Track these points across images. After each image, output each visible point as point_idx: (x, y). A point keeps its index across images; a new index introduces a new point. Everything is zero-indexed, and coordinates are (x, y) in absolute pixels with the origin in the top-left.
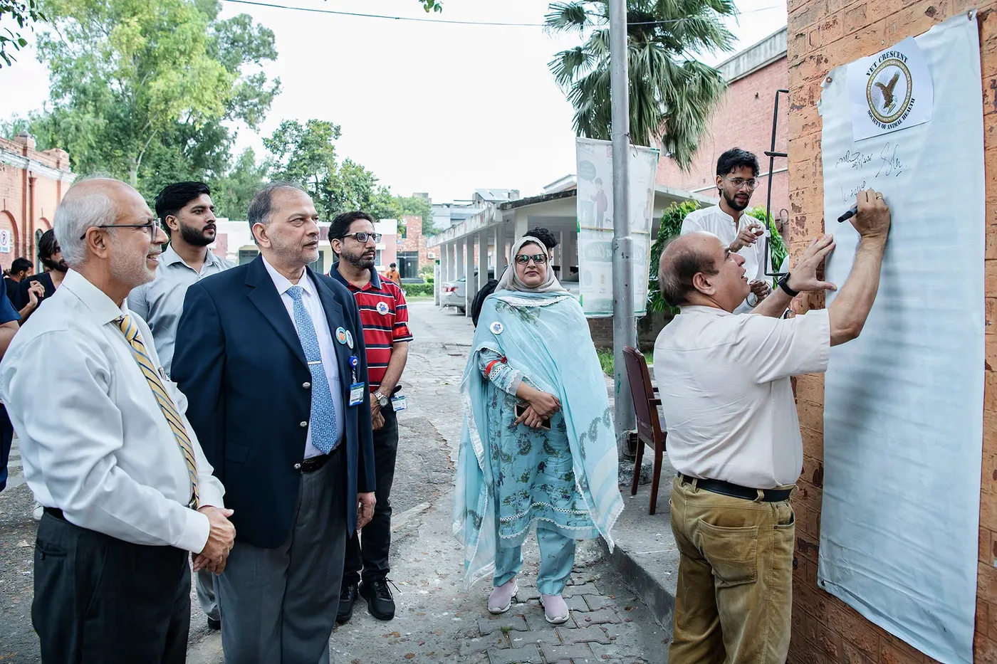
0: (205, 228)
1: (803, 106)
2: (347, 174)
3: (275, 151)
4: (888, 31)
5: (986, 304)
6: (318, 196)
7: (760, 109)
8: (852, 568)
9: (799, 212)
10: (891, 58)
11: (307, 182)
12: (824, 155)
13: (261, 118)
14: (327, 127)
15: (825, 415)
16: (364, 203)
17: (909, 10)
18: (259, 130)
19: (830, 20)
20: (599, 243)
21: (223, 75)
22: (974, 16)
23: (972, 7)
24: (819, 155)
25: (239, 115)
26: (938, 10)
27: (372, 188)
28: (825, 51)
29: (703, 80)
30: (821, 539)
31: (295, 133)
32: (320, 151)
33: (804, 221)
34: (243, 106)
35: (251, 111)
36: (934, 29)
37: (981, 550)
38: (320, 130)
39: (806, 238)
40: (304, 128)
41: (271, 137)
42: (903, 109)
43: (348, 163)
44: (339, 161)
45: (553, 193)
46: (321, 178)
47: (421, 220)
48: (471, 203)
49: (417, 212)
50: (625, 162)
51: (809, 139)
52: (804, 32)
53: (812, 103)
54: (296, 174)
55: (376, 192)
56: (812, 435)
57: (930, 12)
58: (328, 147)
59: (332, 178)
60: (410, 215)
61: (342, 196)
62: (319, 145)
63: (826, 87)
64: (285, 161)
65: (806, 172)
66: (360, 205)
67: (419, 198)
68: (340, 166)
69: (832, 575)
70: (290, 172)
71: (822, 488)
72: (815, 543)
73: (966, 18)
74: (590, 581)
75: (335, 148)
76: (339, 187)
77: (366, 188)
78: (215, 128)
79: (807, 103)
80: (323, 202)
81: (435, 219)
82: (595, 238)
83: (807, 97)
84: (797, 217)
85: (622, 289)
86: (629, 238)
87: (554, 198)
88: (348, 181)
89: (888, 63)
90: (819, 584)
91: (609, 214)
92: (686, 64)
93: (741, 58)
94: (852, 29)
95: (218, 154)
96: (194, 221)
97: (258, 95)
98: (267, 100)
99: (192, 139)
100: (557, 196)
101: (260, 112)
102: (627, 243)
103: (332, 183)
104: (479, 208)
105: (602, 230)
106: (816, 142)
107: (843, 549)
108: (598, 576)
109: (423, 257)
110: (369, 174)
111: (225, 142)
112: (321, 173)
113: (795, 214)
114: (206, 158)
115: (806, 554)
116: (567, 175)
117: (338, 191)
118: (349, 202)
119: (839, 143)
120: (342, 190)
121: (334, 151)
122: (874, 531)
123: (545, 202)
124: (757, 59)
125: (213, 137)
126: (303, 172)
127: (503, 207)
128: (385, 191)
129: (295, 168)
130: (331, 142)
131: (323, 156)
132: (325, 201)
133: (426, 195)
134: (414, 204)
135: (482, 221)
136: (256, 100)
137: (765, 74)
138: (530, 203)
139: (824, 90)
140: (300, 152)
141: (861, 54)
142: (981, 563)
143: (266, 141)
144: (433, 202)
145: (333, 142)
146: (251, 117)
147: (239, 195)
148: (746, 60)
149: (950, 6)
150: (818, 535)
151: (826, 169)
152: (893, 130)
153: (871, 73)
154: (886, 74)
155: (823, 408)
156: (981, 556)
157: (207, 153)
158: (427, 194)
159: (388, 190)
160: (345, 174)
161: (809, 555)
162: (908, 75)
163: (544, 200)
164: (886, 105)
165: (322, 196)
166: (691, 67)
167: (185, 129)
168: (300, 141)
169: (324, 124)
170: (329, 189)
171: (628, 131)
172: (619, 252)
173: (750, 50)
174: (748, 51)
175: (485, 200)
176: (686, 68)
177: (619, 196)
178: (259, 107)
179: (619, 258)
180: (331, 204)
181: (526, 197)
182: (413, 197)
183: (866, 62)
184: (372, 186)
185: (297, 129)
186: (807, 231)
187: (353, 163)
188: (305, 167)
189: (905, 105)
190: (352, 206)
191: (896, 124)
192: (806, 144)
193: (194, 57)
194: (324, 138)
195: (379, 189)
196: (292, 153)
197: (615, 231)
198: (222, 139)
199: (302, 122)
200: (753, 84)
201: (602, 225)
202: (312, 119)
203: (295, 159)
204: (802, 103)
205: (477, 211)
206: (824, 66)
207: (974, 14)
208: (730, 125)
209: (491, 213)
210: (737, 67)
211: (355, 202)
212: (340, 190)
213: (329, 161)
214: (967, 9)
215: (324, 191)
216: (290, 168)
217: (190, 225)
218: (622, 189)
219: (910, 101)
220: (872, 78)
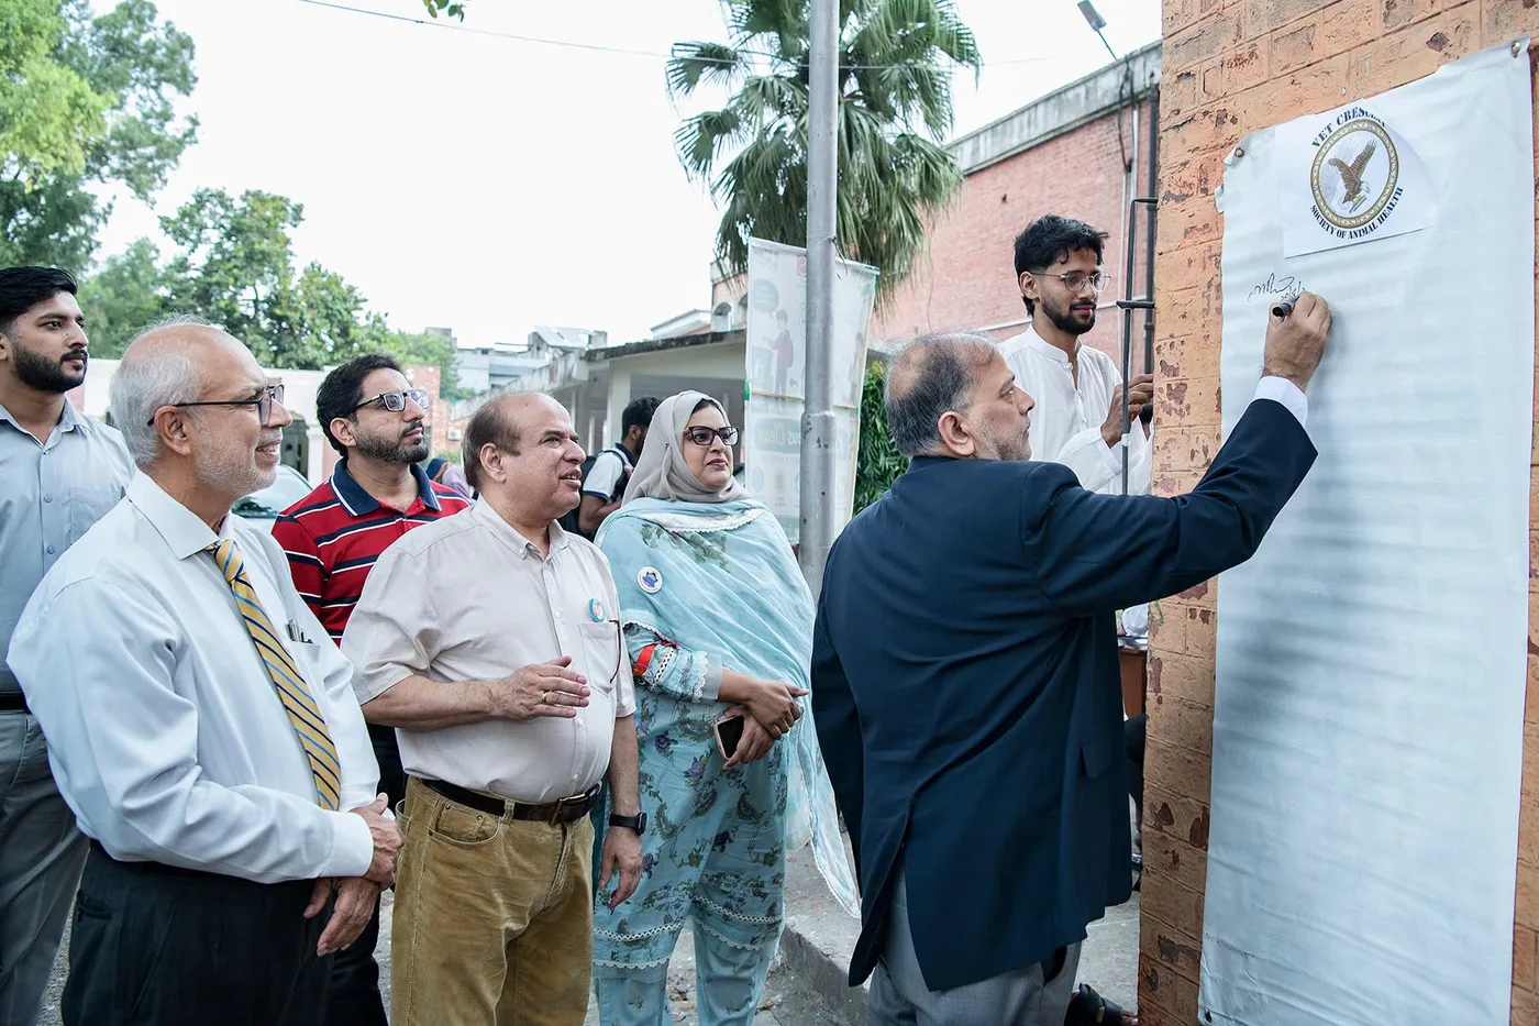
0: (65, 358)
1: (1187, 196)
2: (313, 288)
3: (181, 240)
4: (1353, 72)
5: (1531, 542)
6: (258, 324)
7: (1008, 220)
8: (1263, 991)
9: (1174, 375)
10: (1361, 118)
11: (239, 297)
12: (1226, 280)
13: (159, 182)
14: (279, 204)
15: (1215, 722)
16: (340, 340)
17: (1395, 38)
18: (154, 203)
19: (1244, 51)
20: (778, 420)
21: (83, 96)
22: (1524, 49)
23: (1517, 35)
24: (1215, 279)
25: (116, 173)
26: (1453, 39)
27: (355, 313)
28: (1232, 103)
29: (927, 167)
30: (1204, 940)
31: (221, 211)
32: (265, 245)
33: (1184, 391)
34: (126, 157)
35: (142, 168)
36: (1444, 71)
37: (1517, 965)
38: (267, 210)
39: (1187, 420)
40: (238, 204)
41: (174, 216)
42: (1380, 204)
43: (314, 271)
44: (299, 264)
45: (674, 336)
46: (264, 291)
47: (439, 372)
48: (526, 349)
49: (431, 359)
50: (827, 285)
51: (1196, 252)
52: (1193, 70)
53: (1205, 191)
54: (218, 284)
55: (362, 322)
56: (1190, 757)
57: (1437, 41)
58: (280, 239)
59: (284, 294)
60: (418, 363)
61: (302, 326)
62: (263, 234)
63: (1234, 164)
64: (199, 259)
65: (1188, 308)
66: (332, 343)
67: (436, 336)
68: (299, 274)
69: (1225, 1003)
70: (209, 280)
71: (1206, 850)
72: (1191, 945)
73: (1507, 53)
74: (764, 1009)
75: (292, 241)
76: (296, 310)
77: (345, 313)
78: (70, 193)
79: (1194, 190)
80: (267, 335)
81: (461, 373)
82: (772, 412)
83: (1196, 181)
84: (1169, 386)
85: (815, 499)
86: (831, 413)
87: (677, 346)
88: (312, 300)
89: (1355, 127)
90: (1201, 1017)
91: (797, 370)
92: (901, 139)
93: (982, 137)
94: (1286, 67)
95: (73, 239)
96: (41, 343)
97: (156, 141)
98: (172, 152)
99: (24, 210)
100: (681, 341)
101: (157, 170)
102: (827, 421)
103: (284, 302)
104: (538, 357)
105: (783, 399)
106: (1211, 257)
107: (1250, 957)
108: (778, 998)
109: (439, 436)
110: (351, 290)
111: (88, 220)
112: (264, 283)
113: (1166, 378)
114: (50, 245)
115: (1175, 966)
116: (692, 309)
117: (295, 317)
118: (314, 337)
119: (1254, 261)
120: (302, 314)
121: (289, 248)
122: (1310, 928)
123: (661, 352)
124: (1007, 140)
125: (64, 209)
126: (231, 280)
127: (590, 356)
128: (380, 320)
129: (217, 271)
130: (284, 231)
131: (269, 254)
132: (271, 332)
133: (447, 332)
134: (426, 346)
135: (552, 378)
136: (151, 150)
137: (1018, 167)
138: (637, 352)
139: (1229, 170)
140: (228, 245)
141: (1302, 110)
142: (1515, 988)
143: (166, 223)
144: (460, 345)
145: (288, 230)
146: (140, 180)
147: (111, 315)
148: (989, 140)
149: (1474, 33)
150: (1199, 931)
151: (1228, 303)
152: (1359, 240)
153: (1321, 143)
154: (1351, 145)
155: (1212, 712)
156: (1516, 977)
157: (51, 237)
158: (450, 330)
159: (384, 319)
160: (308, 287)
161: (1180, 967)
162: (1391, 148)
163: (659, 348)
164: (1348, 198)
165: (265, 324)
166: (909, 145)
167: (12, 191)
168: (228, 226)
169: (274, 199)
170: (278, 312)
171: (834, 234)
172: (813, 436)
173: (997, 125)
174: (993, 127)
175: (548, 346)
176: (899, 145)
177: (816, 344)
178: (157, 162)
179: (813, 447)
180: (280, 339)
181: (629, 341)
182: (426, 333)
183: (1311, 125)
184: (356, 309)
185: (222, 204)
186: (1188, 408)
187: (323, 270)
188: (235, 271)
189: (1384, 199)
190: (319, 344)
191: (1365, 231)
192: (1190, 261)
193: (25, 60)
194: (272, 223)
195: (367, 318)
196: (213, 246)
197: (806, 403)
198: (83, 213)
199: (235, 194)
200: (999, 179)
201: (784, 390)
202: (253, 189)
203: (218, 257)
204: (1185, 191)
205: (539, 364)
206: (1229, 129)
207: (1524, 47)
208: (960, 243)
209: (570, 366)
210: (975, 151)
211: (326, 338)
212: (298, 315)
213: (281, 265)
214: (1508, 38)
215: (269, 314)
216: (208, 271)
217: (33, 349)
218: (821, 331)
219: (1393, 193)
220: (1324, 151)
